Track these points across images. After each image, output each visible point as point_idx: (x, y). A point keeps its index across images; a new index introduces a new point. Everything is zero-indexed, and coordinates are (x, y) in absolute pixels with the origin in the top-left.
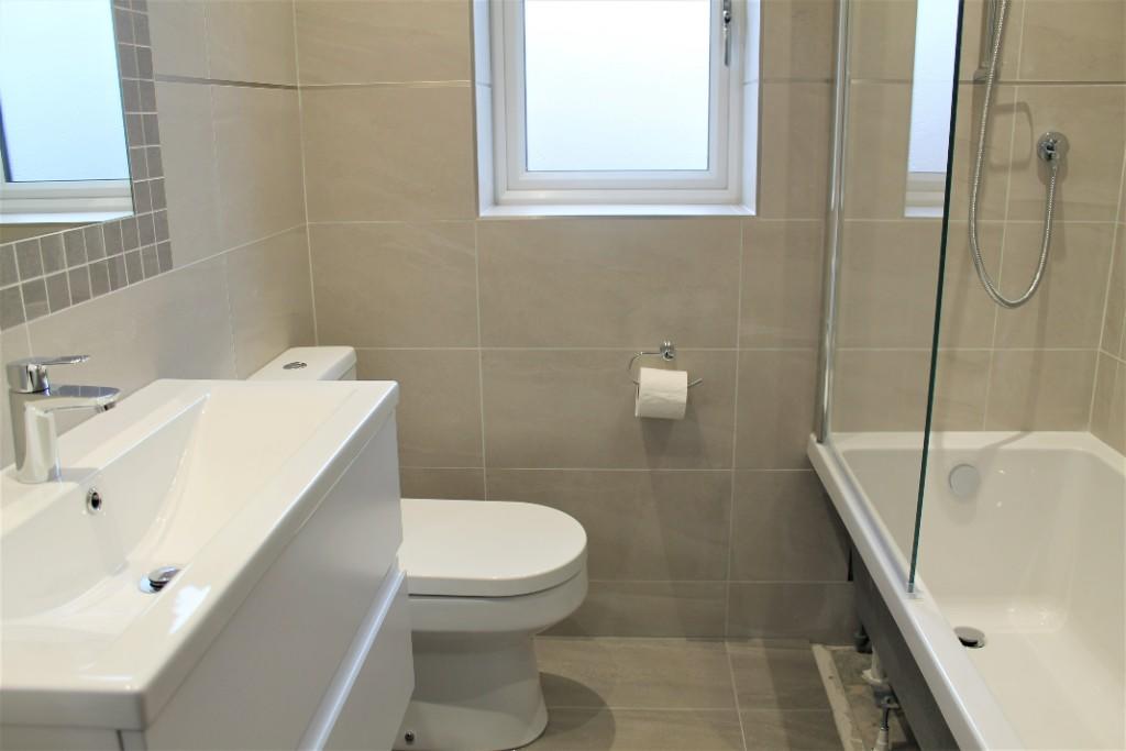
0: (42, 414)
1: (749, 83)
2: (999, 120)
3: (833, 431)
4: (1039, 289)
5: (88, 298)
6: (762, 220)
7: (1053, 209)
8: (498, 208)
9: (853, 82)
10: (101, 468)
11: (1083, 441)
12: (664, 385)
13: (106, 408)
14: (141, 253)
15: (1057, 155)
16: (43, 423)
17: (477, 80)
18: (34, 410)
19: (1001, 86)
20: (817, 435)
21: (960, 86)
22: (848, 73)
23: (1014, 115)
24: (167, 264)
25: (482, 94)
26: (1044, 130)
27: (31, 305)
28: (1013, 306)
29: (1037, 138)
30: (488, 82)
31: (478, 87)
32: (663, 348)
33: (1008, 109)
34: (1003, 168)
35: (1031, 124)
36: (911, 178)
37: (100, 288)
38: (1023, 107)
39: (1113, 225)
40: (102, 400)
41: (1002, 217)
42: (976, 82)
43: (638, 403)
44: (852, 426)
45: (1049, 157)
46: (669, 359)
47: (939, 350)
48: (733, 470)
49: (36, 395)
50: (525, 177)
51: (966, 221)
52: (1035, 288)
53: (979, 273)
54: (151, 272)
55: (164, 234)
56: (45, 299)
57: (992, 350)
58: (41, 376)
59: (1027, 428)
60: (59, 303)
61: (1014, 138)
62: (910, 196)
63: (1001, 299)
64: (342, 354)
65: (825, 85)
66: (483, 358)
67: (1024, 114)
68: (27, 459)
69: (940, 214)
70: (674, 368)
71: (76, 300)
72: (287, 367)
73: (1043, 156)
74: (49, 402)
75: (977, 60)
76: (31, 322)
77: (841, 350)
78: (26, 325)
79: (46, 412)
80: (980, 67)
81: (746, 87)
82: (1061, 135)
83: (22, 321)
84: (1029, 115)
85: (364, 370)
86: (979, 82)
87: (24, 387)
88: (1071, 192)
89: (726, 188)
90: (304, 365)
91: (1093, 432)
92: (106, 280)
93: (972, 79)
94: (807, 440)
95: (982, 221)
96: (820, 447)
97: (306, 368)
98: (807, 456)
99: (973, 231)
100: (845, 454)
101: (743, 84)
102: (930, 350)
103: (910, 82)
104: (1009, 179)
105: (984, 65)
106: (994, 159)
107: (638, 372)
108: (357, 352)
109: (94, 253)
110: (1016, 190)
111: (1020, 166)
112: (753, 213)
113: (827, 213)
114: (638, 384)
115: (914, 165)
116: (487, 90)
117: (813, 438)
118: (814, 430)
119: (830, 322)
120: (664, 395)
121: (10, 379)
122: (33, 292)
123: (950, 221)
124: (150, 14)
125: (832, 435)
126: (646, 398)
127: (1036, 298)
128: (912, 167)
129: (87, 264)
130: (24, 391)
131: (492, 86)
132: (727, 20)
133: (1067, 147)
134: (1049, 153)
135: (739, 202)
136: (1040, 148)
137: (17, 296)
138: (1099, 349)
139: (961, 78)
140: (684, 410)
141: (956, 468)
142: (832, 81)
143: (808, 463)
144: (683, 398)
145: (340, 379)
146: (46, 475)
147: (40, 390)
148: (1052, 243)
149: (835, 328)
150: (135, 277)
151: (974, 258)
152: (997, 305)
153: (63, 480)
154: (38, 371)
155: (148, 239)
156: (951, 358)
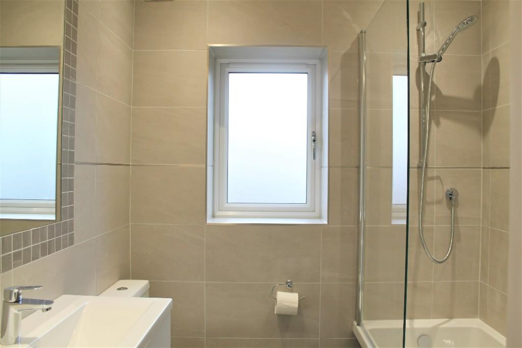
0: (17, 312)
1: (323, 167)
2: (429, 183)
3: (364, 319)
4: (451, 255)
5: (39, 258)
6: (330, 226)
7: (455, 220)
8: (215, 219)
9: (367, 167)
10: (39, 337)
11: (476, 323)
12: (288, 299)
13: (47, 310)
14: (62, 238)
15: (453, 197)
16: (17, 316)
17: (208, 164)
18: (13, 310)
19: (428, 169)
20: (357, 322)
21: (410, 169)
22: (365, 163)
23: (435, 181)
24: (72, 243)
25: (210, 169)
26: (448, 187)
27: (16, 261)
28: (440, 262)
29: (445, 190)
30: (212, 165)
31: (208, 167)
32: (287, 283)
33: (432, 178)
34: (432, 203)
35: (442, 184)
36: (393, 207)
37: (44, 254)
38: (438, 178)
39: (480, 227)
40: (46, 306)
41: (433, 224)
42: (418, 167)
43: (276, 308)
44: (373, 317)
45: (451, 198)
46: (290, 288)
47: (408, 282)
48: (319, 339)
49: (15, 303)
50: (227, 205)
51: (417, 226)
52: (449, 254)
53: (424, 248)
54: (65, 246)
55: (72, 230)
56: (21, 259)
57: (433, 282)
58: (18, 294)
59: (451, 317)
60: (26, 261)
61: (436, 191)
62: (394, 215)
63: (435, 260)
64: (143, 284)
65: (357, 169)
66: (206, 286)
67: (439, 181)
68: (6, 333)
69: (405, 223)
70: (292, 291)
71: (34, 259)
72: (119, 289)
73: (448, 198)
74: (21, 306)
75: (418, 159)
76: (15, 269)
77: (366, 283)
78: (12, 270)
79: (19, 311)
80: (420, 162)
81: (323, 169)
82: (454, 189)
83: (11, 269)
84: (441, 181)
85: (153, 292)
86: (419, 167)
87: (11, 300)
88: (461, 213)
89: (314, 211)
90: (126, 288)
91: (480, 318)
92: (46, 250)
93: (416, 166)
94: (352, 324)
95: (425, 226)
96: (358, 328)
97: (127, 290)
98: (353, 332)
99: (421, 231)
100: (370, 331)
101: (321, 167)
102: (404, 282)
103: (391, 167)
104: (435, 207)
105: (421, 161)
106: (428, 199)
107: (276, 293)
108: (150, 282)
109: (43, 239)
110: (438, 212)
111: (439, 202)
112: (327, 223)
113: (359, 223)
114: (276, 299)
115: (395, 201)
116: (212, 167)
117: (355, 323)
118: (355, 319)
119: (361, 270)
120: (287, 304)
121: (5, 296)
122: (17, 256)
123: (409, 226)
124: (76, 137)
125: (364, 322)
126: (280, 305)
127: (450, 260)
128: (394, 202)
129: (40, 243)
130: (10, 301)
131: (213, 166)
132: (314, 141)
133: (457, 194)
134: (451, 197)
135: (320, 217)
136: (447, 195)
137: (10, 258)
138: (479, 281)
139: (410, 166)
140: (297, 310)
141: (420, 337)
142: (359, 167)
143: (353, 335)
144: (296, 305)
145: (141, 297)
146: (14, 341)
147: (17, 301)
148: (455, 234)
149: (363, 272)
150: (58, 249)
151: (422, 242)
152: (434, 263)
153: (21, 343)
154: (18, 292)
155: (65, 232)
156: (415, 286)
